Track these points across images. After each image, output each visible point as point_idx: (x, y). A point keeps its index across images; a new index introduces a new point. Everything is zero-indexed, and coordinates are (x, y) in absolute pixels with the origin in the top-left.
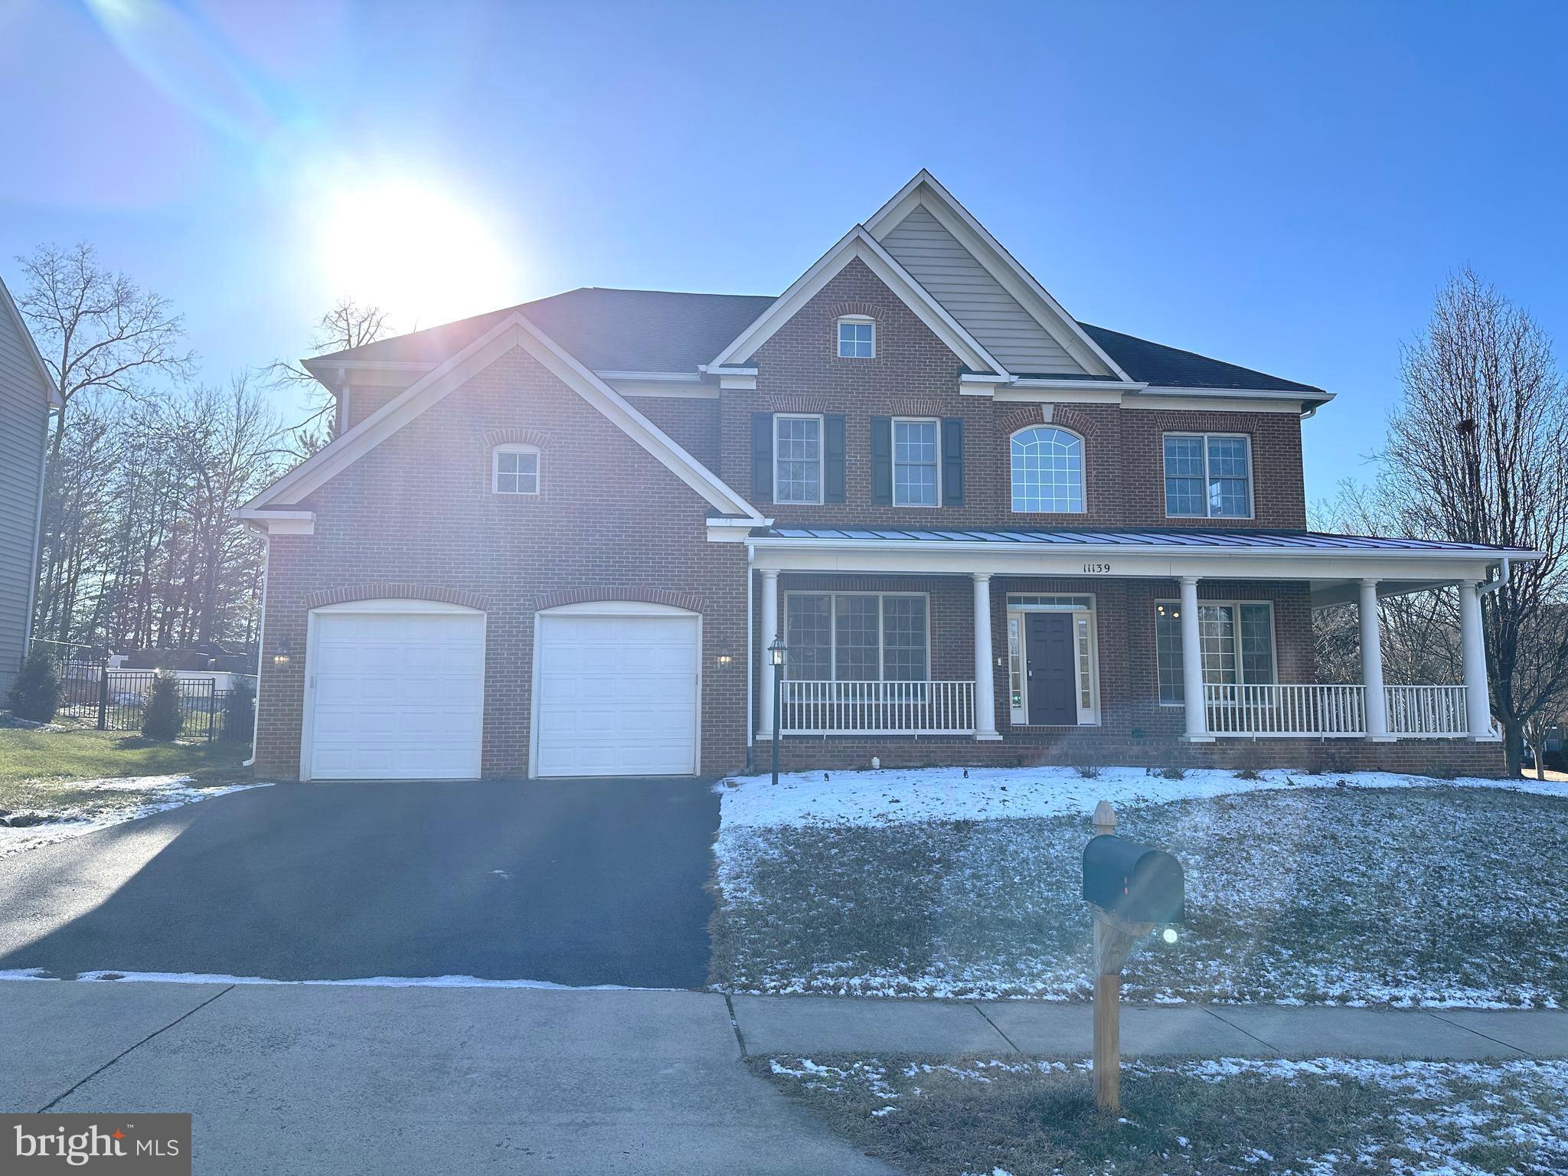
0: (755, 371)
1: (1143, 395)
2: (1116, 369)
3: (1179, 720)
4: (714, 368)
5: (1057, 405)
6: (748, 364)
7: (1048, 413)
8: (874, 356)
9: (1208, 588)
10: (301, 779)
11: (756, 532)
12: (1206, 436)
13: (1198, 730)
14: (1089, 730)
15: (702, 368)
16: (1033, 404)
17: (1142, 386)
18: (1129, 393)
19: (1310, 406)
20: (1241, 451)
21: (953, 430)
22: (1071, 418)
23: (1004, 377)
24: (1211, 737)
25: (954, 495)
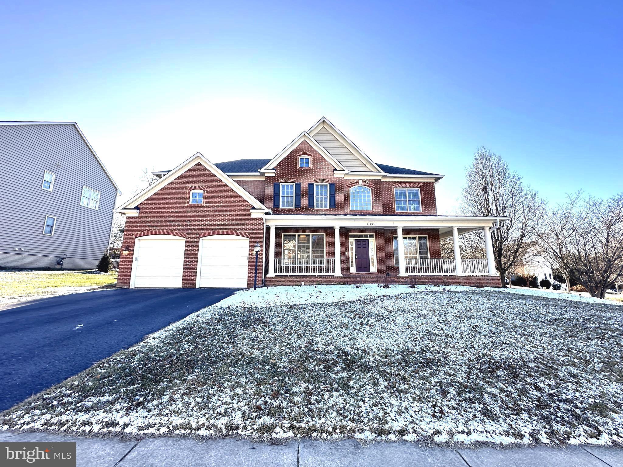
0: (274, 171)
1: (388, 177)
2: (380, 169)
3: (397, 271)
4: (262, 170)
5: (363, 180)
6: (273, 169)
7: (360, 182)
8: (309, 166)
9: (406, 231)
10: (130, 287)
11: (267, 214)
12: (407, 188)
13: (403, 273)
14: (373, 274)
15: (259, 170)
16: (356, 180)
17: (387, 174)
18: (384, 176)
19: (437, 180)
20: (417, 193)
21: (332, 186)
22: (367, 183)
23: (347, 172)
24: (407, 275)
25: (332, 206)
